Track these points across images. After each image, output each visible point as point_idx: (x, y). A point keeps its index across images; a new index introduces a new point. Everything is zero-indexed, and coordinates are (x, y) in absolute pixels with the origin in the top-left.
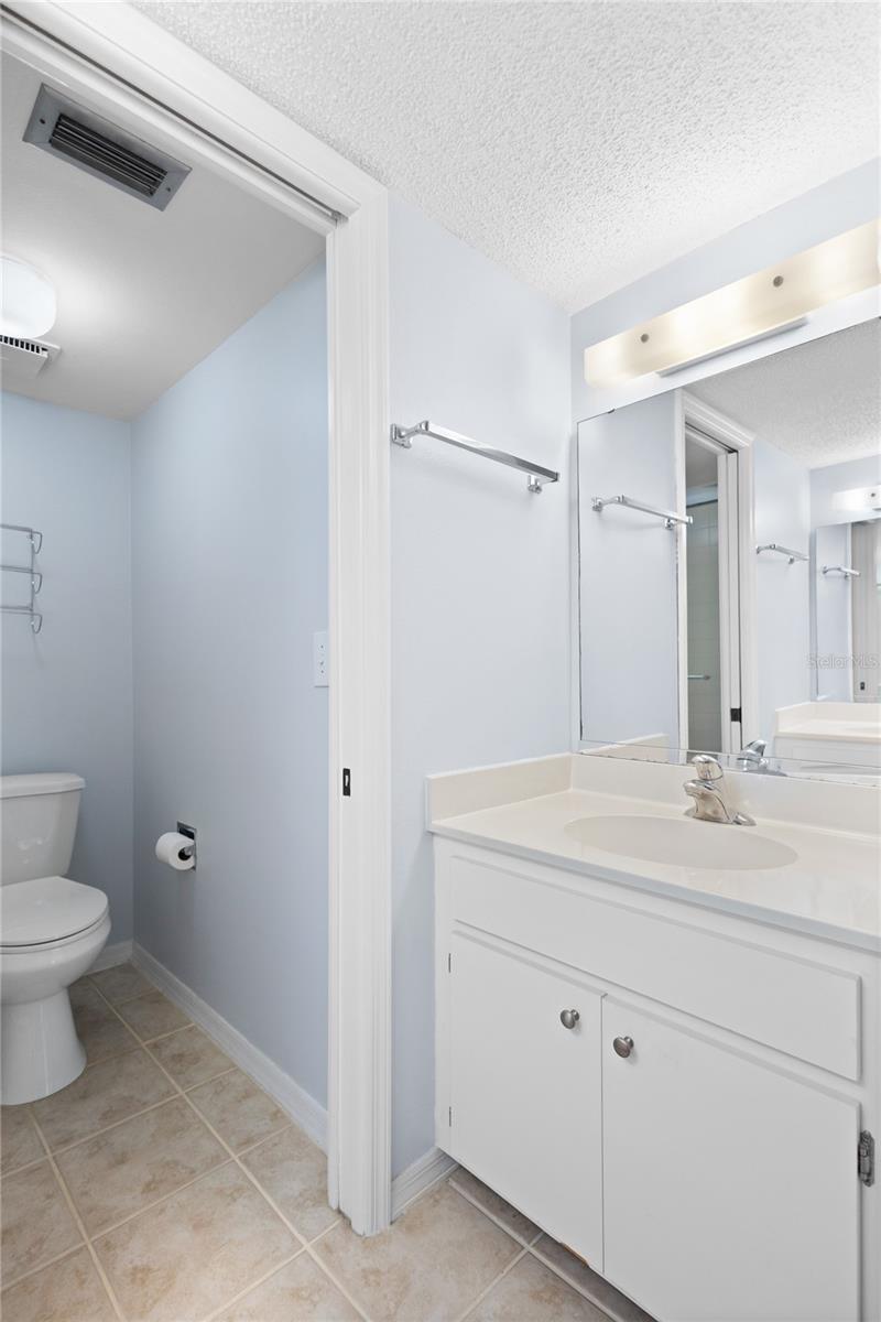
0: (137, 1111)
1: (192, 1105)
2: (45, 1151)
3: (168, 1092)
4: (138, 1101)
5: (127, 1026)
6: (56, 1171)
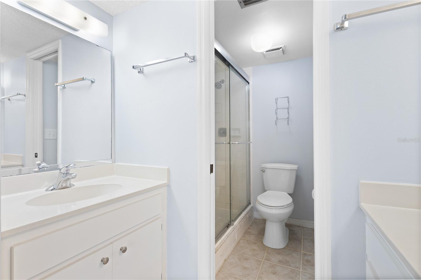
0: (287, 266)
1: (301, 275)
2: (263, 258)
3: (298, 268)
4: (289, 264)
5: (302, 244)
6: (262, 264)
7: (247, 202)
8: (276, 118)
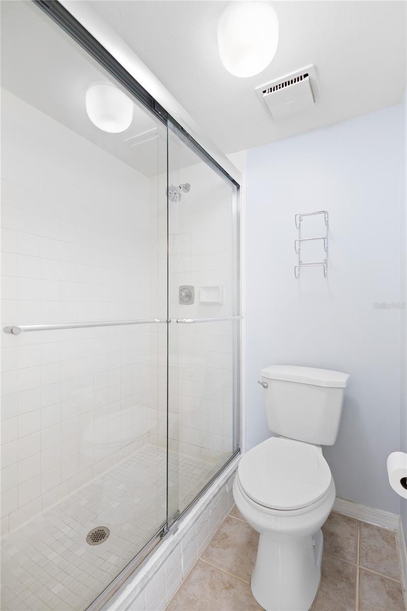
7: (233, 450)
8: (298, 262)
